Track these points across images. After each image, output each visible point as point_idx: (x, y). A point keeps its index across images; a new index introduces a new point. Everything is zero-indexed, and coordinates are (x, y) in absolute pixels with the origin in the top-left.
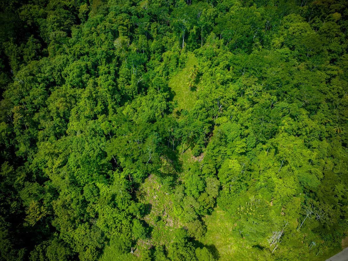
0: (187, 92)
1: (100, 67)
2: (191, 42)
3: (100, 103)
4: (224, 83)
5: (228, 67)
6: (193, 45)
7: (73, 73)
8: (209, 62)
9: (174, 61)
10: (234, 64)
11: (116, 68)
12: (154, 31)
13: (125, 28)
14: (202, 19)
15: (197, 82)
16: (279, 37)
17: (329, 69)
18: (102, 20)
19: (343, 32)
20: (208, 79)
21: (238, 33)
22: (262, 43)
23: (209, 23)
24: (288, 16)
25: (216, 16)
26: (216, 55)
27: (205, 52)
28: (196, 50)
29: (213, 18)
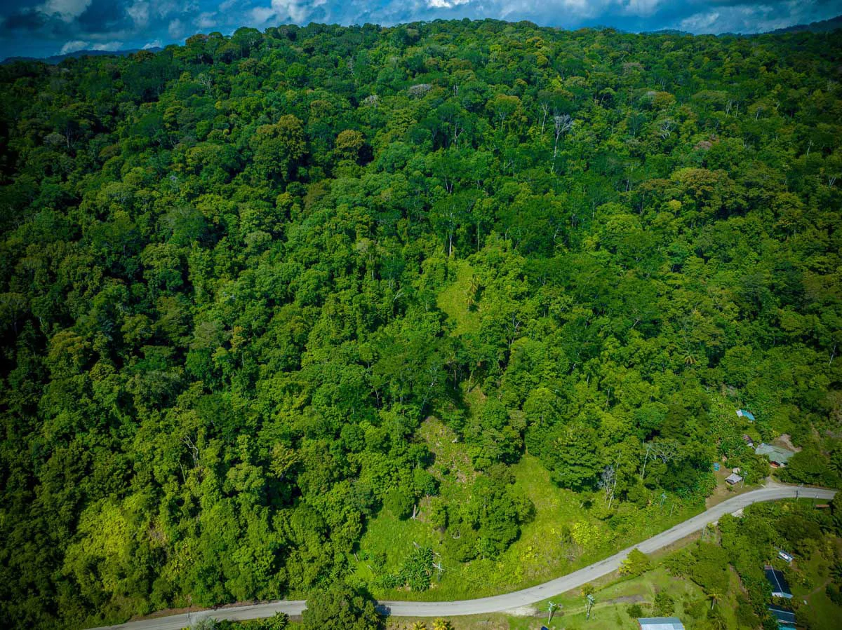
0: (464, 313)
1: (337, 280)
2: (462, 245)
3: (347, 325)
4: (519, 297)
5: (521, 277)
6: (466, 250)
7: (308, 285)
8: (493, 270)
9: (441, 271)
10: (530, 271)
11: (359, 281)
12: (402, 232)
13: (365, 227)
14: (476, 213)
15: (478, 298)
16: (592, 235)
17: (669, 277)
18: (330, 216)
19: (689, 227)
20: (494, 294)
21: (531, 230)
22: (568, 245)
23: (487, 218)
24: (604, 205)
25: (496, 209)
26: (502, 260)
27: (486, 257)
28: (471, 256)
29: (491, 211)
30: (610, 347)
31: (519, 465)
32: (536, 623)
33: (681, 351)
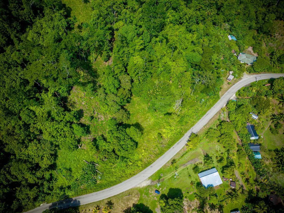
0: (81, 5)
30: (170, 16)
31: (131, 103)
32: (152, 189)
33: (204, 8)
